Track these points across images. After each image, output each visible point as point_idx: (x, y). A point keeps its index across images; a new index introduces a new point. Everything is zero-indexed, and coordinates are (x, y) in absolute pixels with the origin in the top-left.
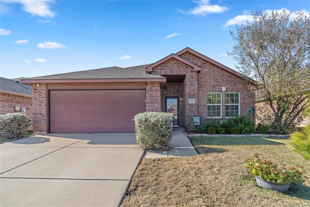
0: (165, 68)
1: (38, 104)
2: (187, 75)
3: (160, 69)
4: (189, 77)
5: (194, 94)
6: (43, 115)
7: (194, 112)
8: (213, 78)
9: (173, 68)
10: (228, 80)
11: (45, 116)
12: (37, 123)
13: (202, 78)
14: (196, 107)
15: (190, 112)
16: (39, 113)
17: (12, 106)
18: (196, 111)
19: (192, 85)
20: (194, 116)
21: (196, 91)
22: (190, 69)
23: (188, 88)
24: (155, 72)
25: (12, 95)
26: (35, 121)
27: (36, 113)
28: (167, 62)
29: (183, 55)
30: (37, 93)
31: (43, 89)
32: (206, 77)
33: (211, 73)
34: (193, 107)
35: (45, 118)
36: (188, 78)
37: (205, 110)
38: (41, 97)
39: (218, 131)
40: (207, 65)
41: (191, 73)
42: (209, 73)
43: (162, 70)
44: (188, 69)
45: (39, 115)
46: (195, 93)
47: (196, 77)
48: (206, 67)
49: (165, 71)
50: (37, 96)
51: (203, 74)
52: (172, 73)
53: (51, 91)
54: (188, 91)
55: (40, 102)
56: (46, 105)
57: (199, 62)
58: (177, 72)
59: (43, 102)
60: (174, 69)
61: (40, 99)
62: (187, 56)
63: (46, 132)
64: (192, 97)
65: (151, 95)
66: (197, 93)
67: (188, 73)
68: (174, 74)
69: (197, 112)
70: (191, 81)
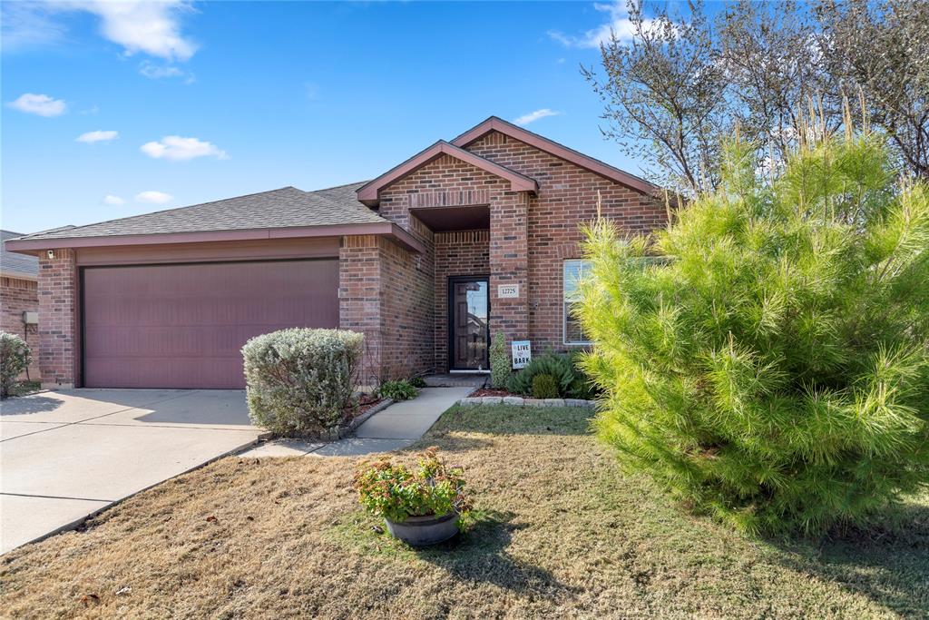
0: (420, 187)
1: (53, 306)
2: (494, 206)
3: (408, 192)
4: (500, 212)
5: (516, 269)
6: (65, 336)
7: (515, 326)
8: (586, 211)
9: (447, 185)
10: (637, 218)
11: (68, 341)
12: (48, 358)
13: (546, 213)
14: (522, 309)
15: (503, 325)
16: (54, 333)
17: (18, 311)
18: (523, 322)
19: (511, 238)
20: (514, 340)
21: (523, 257)
22: (502, 187)
23: (497, 248)
24: (391, 200)
25: (18, 282)
26: (45, 354)
27: (48, 333)
28: (429, 168)
29: (484, 141)
30: (50, 275)
31: (63, 266)
32: (562, 209)
33: (577, 194)
34: (513, 309)
35: (69, 345)
36: (497, 217)
37: (556, 318)
38: (60, 288)
39: (565, 389)
40: (563, 168)
41: (507, 198)
42: (571, 195)
43: (412, 195)
44: (495, 187)
45: (56, 335)
46: (518, 263)
47: (523, 210)
48: (562, 177)
49: (423, 195)
50: (49, 285)
51: (550, 201)
52: (444, 204)
53: (86, 271)
54: (497, 257)
55: (57, 302)
56: (72, 310)
57: (534, 161)
58: (461, 199)
59: (64, 301)
60: (450, 189)
61: (56, 293)
62: (496, 143)
63: (71, 384)
64: (511, 278)
65: (355, 275)
66: (525, 264)
67: (496, 198)
68: (449, 204)
69: (524, 326)
70: (505, 225)
